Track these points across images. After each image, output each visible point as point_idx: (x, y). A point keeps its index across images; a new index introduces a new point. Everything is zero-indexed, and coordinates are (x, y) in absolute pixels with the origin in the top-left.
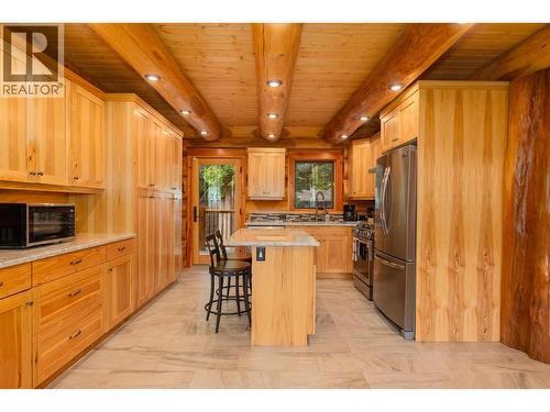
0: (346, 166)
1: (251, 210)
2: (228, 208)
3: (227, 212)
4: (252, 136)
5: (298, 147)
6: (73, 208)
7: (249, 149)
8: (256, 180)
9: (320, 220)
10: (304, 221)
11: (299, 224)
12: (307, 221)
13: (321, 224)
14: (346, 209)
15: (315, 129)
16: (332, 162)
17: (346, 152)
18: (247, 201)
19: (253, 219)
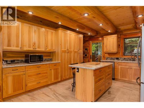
5: (124, 33)
6: (43, 55)
7: (104, 37)
9: (134, 60)
10: (126, 60)
11: (124, 61)
13: (134, 62)
15: (132, 25)
19: (106, 59)
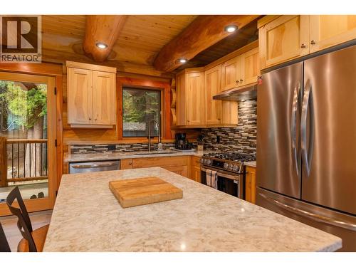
0: (174, 95)
1: (71, 141)
2: (36, 137)
3: (36, 142)
4: (71, 51)
7: (69, 63)
8: (78, 103)
12: (138, 150)
14: (178, 137)
16: (158, 91)
17: (173, 82)
18: (64, 130)
